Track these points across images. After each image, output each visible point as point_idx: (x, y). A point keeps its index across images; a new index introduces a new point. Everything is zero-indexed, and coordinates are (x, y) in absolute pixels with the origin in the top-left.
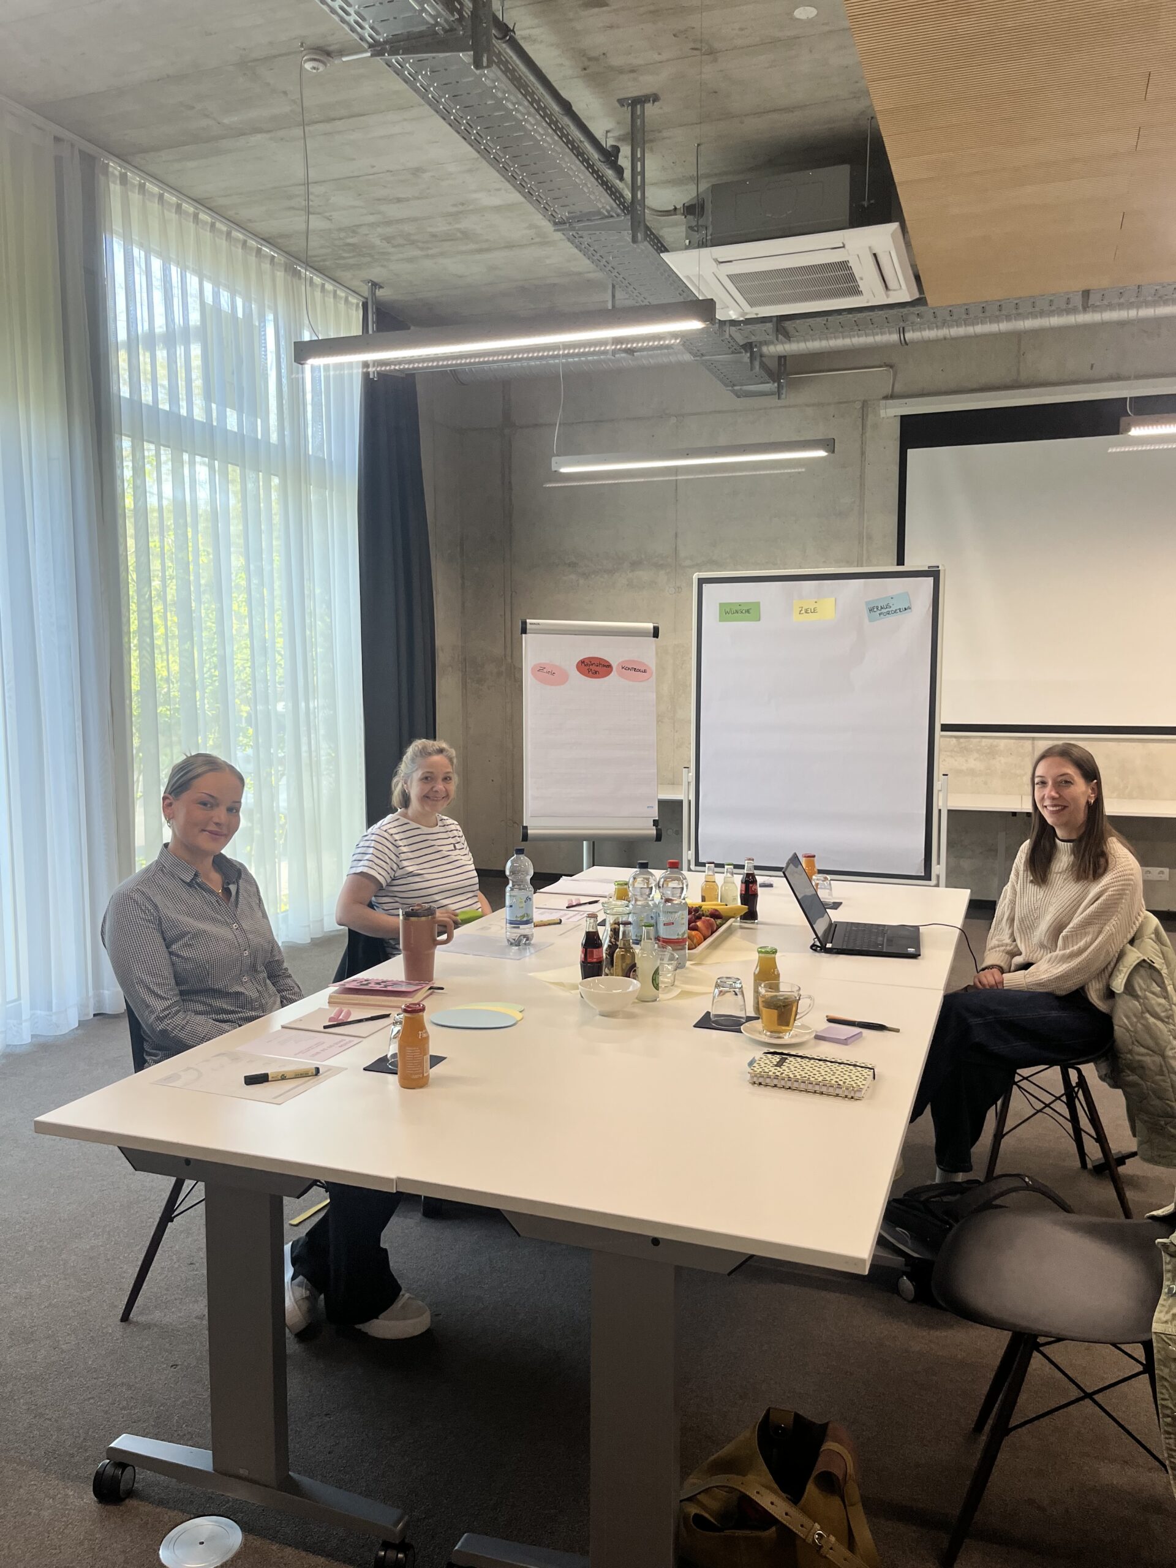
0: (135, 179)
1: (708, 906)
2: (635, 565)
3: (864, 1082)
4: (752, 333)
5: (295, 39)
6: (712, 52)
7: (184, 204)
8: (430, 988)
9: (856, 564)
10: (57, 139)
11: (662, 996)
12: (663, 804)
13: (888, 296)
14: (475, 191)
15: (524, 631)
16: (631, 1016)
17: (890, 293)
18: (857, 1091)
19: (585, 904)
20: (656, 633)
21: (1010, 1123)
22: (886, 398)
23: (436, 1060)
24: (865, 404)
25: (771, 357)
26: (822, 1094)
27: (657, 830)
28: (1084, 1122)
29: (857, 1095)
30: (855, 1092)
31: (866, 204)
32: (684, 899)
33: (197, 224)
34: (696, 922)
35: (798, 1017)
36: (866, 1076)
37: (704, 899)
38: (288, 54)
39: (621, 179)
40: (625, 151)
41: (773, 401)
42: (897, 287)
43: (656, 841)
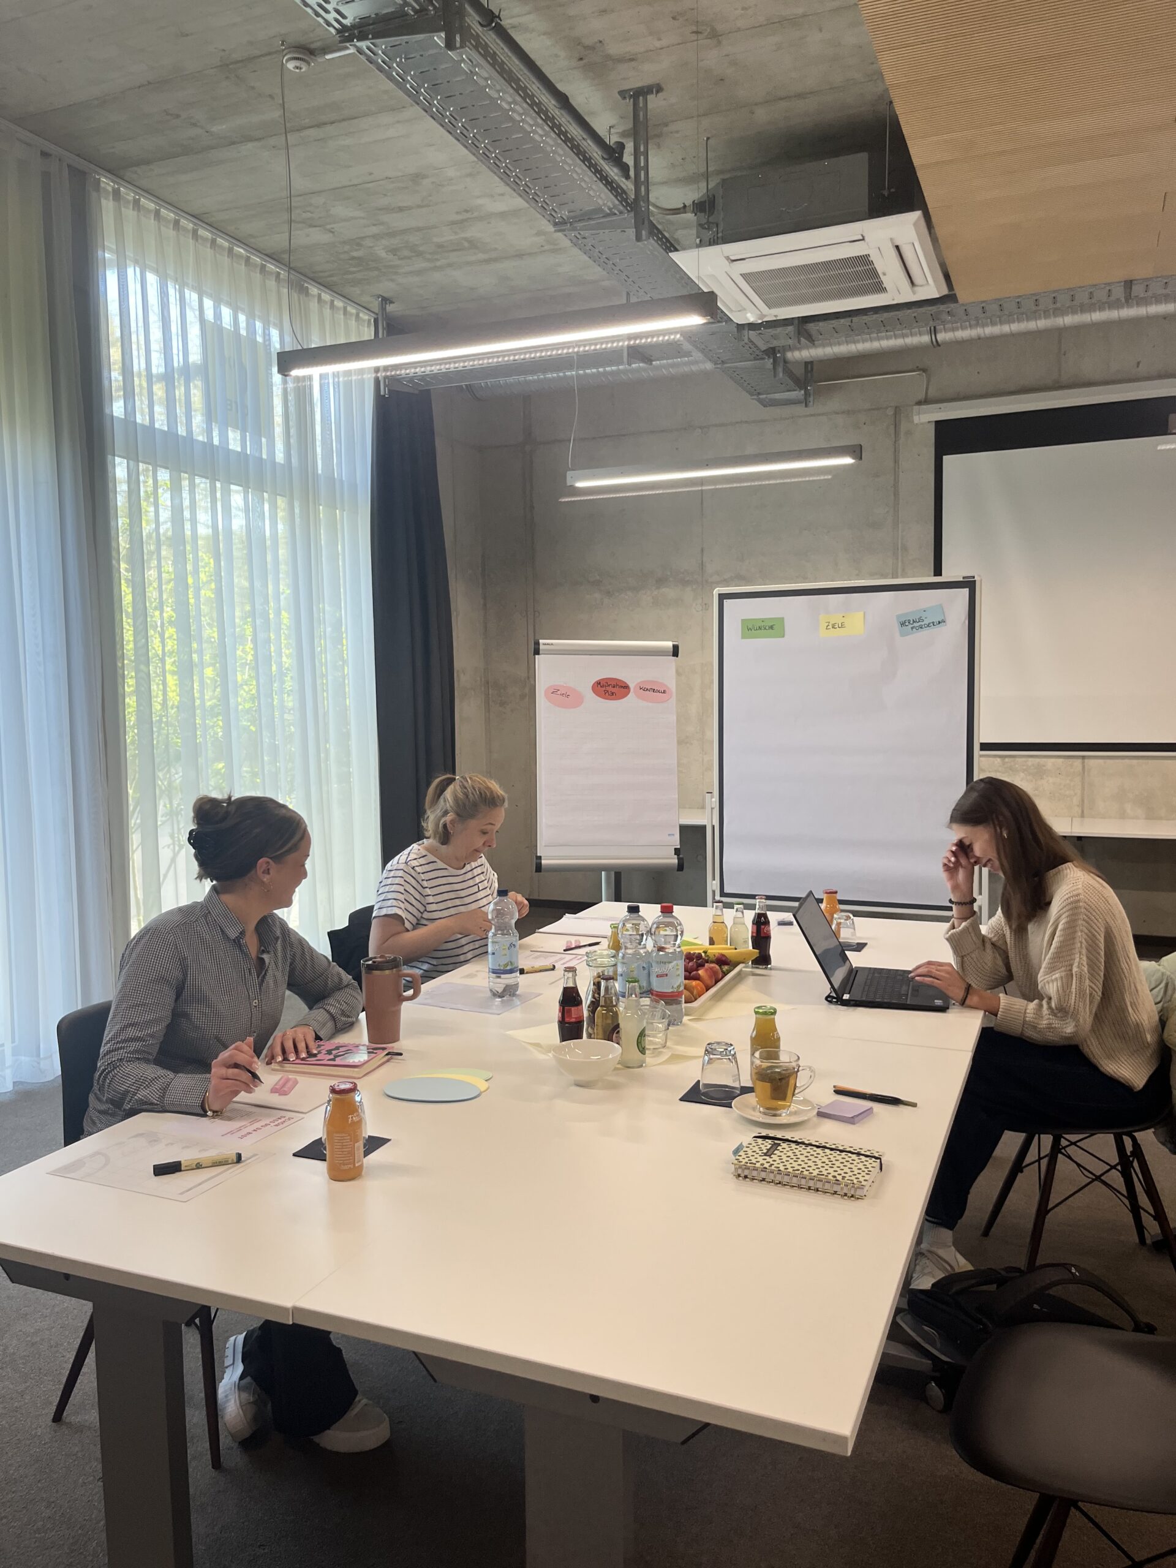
0: (128, 195)
1: (715, 950)
2: (661, 582)
3: (867, 1177)
4: (774, 337)
5: (274, 37)
6: (715, 35)
7: (182, 220)
8: (387, 1054)
9: (891, 576)
10: (45, 154)
11: (649, 1059)
12: (684, 830)
13: (914, 293)
14: (478, 197)
15: (537, 652)
16: (613, 1086)
17: (916, 289)
18: (858, 1188)
19: (585, 946)
20: (675, 651)
21: (1053, 1200)
22: (919, 403)
23: (374, 1143)
24: (897, 410)
25: (797, 362)
26: (818, 1190)
27: (678, 858)
28: (1143, 1200)
29: (859, 1193)
30: (856, 1189)
31: (886, 193)
32: (679, 947)
33: (197, 240)
34: (698, 970)
35: (796, 1091)
36: (870, 1169)
37: (712, 942)
38: (270, 54)
39: (627, 177)
40: (629, 147)
41: (800, 409)
42: (924, 282)
43: (678, 870)
